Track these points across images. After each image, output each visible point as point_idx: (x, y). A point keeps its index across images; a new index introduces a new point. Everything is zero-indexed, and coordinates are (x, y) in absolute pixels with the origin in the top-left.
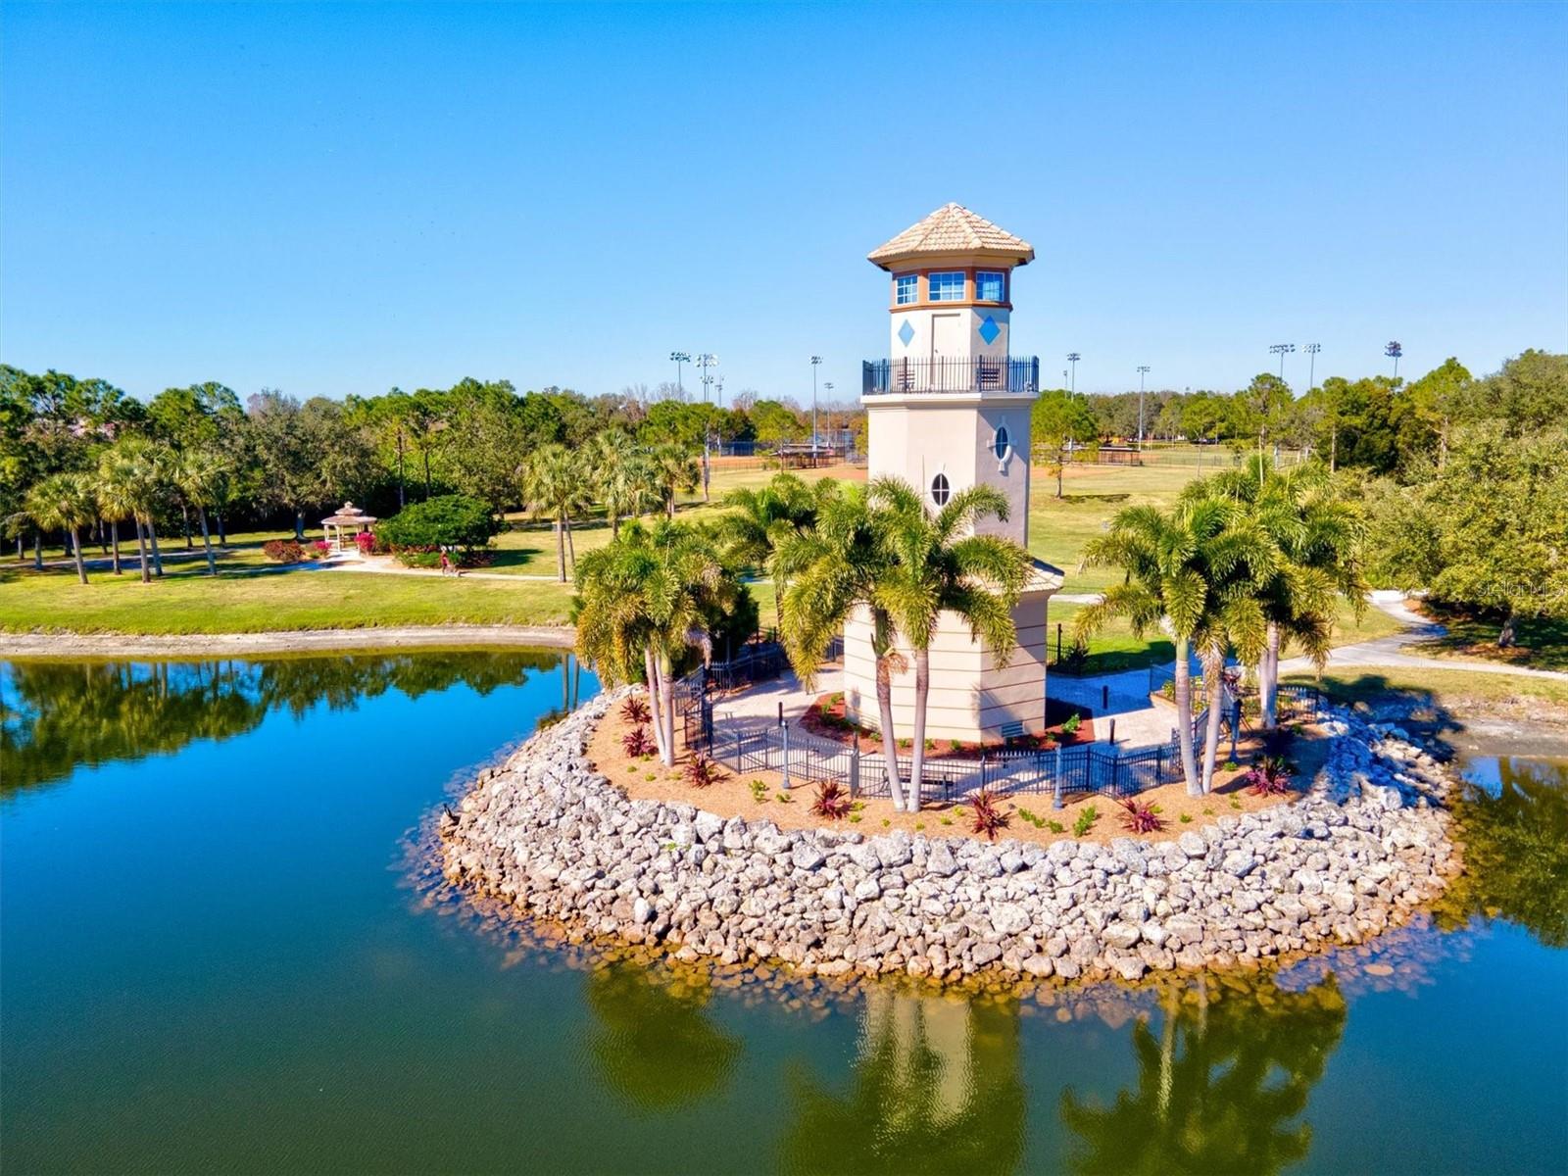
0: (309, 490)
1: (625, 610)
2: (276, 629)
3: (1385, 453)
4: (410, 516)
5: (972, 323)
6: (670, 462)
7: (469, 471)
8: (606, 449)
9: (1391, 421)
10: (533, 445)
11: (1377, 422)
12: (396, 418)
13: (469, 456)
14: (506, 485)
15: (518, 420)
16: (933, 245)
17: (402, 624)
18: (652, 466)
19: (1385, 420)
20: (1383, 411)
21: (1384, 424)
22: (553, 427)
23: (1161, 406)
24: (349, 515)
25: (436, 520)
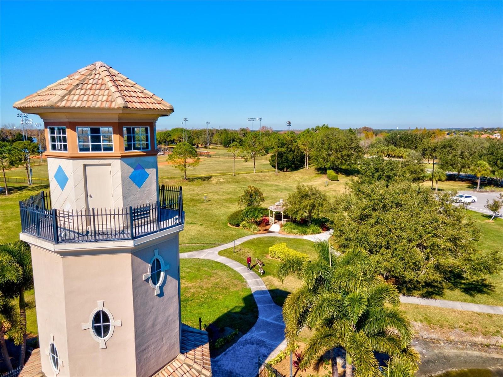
3: (291, 160)
5: (122, 172)
9: (293, 149)
11: (289, 150)
19: (291, 149)
20: (290, 146)
21: (291, 151)
23: (213, 134)
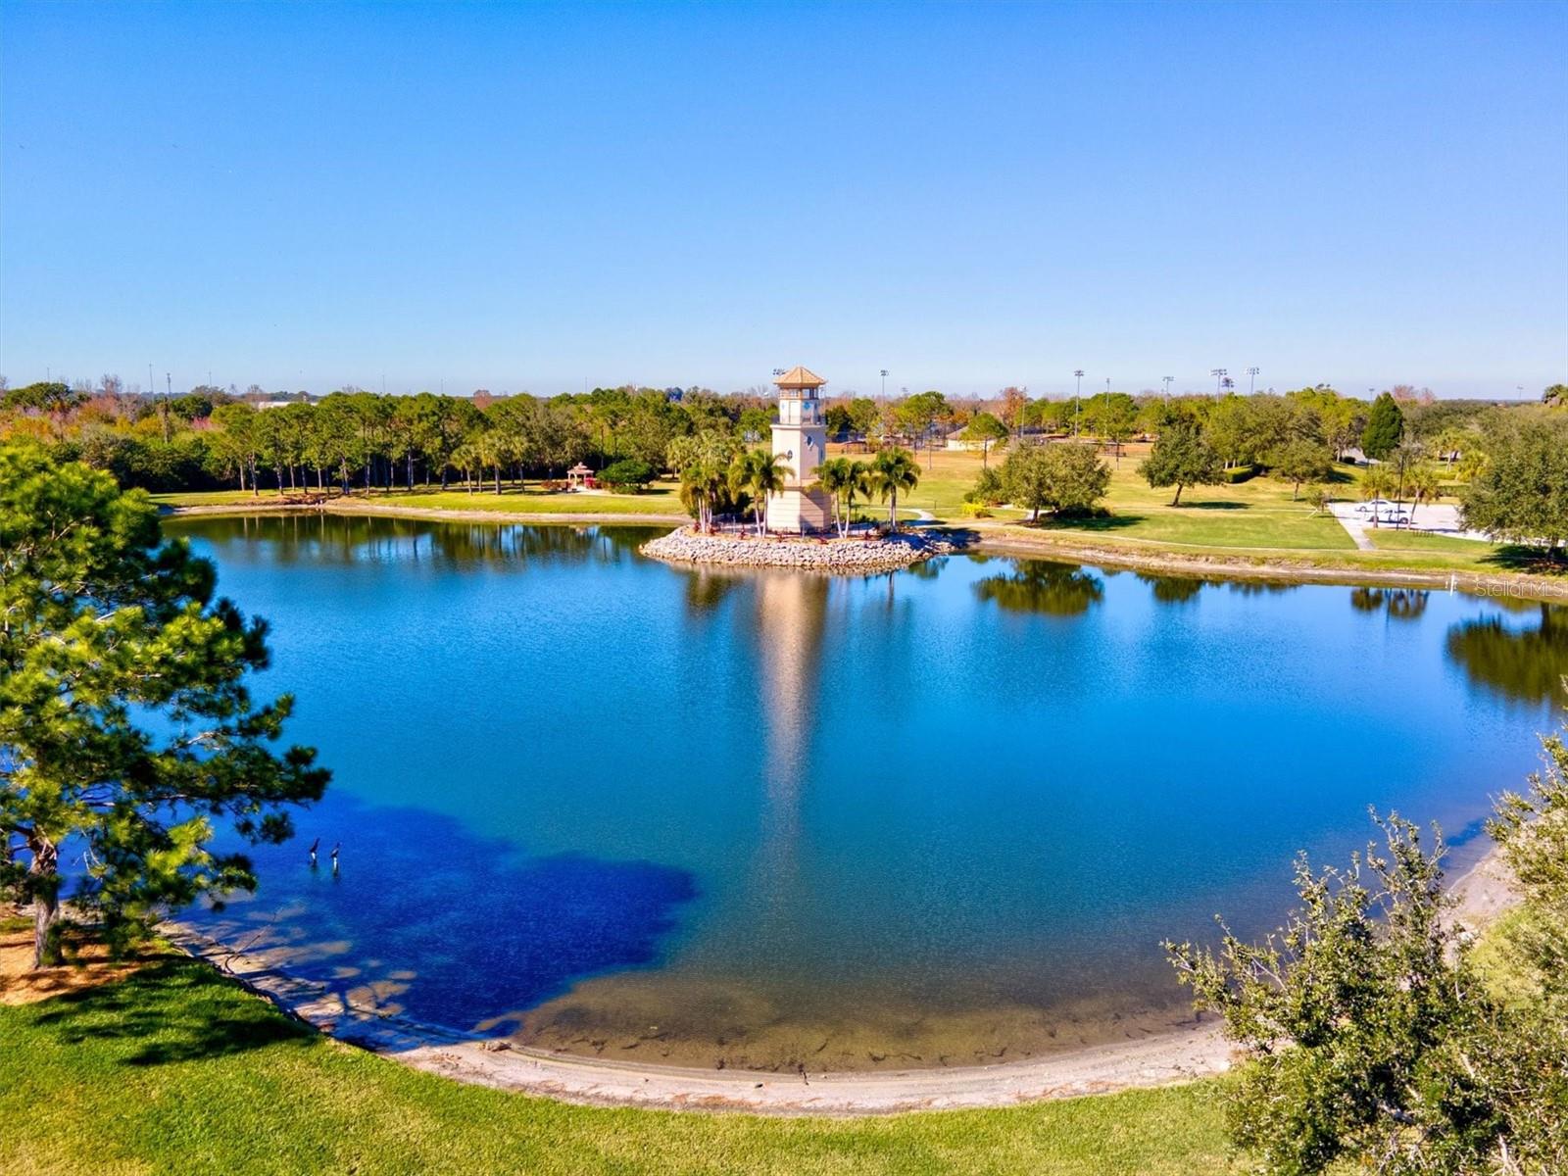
0: (561, 457)
1: (692, 485)
2: (563, 512)
4: (613, 470)
5: (801, 405)
6: (733, 445)
7: (640, 449)
8: (705, 438)
10: (674, 435)
12: (601, 419)
13: (638, 440)
14: (659, 456)
15: (666, 421)
16: (788, 382)
17: (614, 512)
18: (724, 447)
22: (686, 424)
24: (580, 469)
25: (626, 471)
